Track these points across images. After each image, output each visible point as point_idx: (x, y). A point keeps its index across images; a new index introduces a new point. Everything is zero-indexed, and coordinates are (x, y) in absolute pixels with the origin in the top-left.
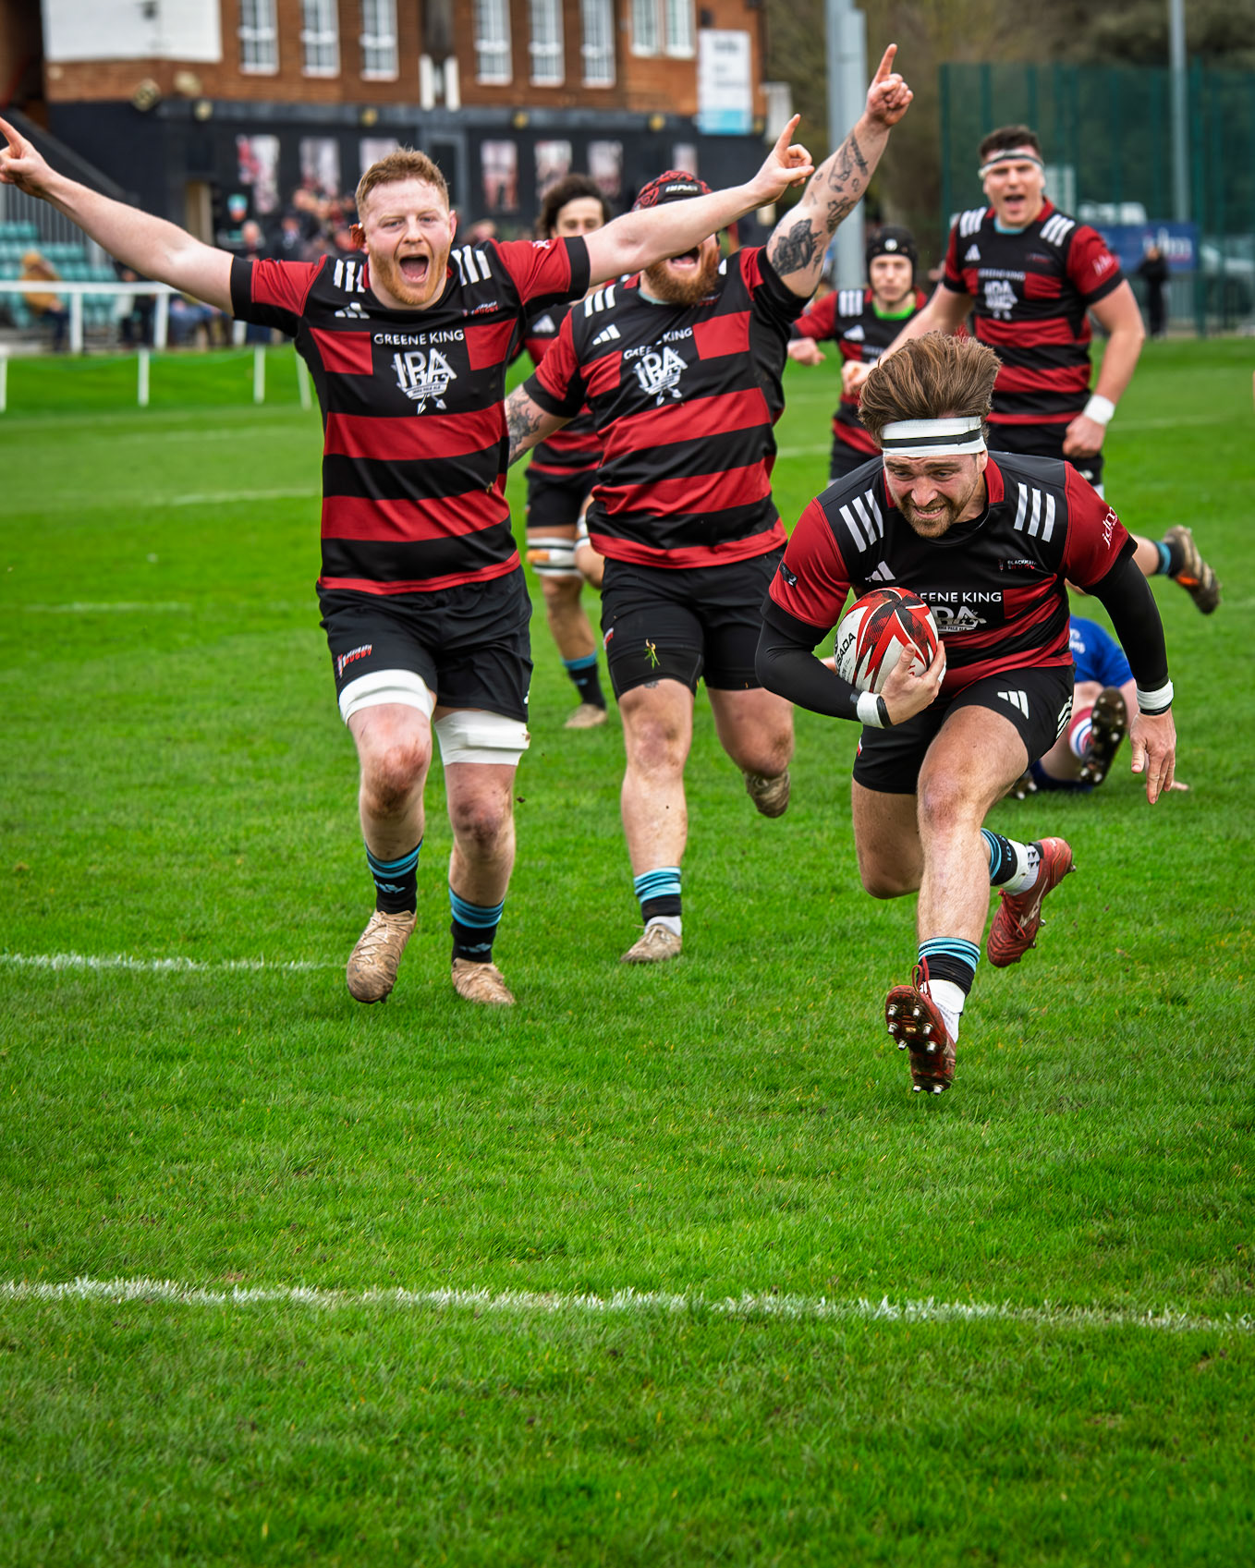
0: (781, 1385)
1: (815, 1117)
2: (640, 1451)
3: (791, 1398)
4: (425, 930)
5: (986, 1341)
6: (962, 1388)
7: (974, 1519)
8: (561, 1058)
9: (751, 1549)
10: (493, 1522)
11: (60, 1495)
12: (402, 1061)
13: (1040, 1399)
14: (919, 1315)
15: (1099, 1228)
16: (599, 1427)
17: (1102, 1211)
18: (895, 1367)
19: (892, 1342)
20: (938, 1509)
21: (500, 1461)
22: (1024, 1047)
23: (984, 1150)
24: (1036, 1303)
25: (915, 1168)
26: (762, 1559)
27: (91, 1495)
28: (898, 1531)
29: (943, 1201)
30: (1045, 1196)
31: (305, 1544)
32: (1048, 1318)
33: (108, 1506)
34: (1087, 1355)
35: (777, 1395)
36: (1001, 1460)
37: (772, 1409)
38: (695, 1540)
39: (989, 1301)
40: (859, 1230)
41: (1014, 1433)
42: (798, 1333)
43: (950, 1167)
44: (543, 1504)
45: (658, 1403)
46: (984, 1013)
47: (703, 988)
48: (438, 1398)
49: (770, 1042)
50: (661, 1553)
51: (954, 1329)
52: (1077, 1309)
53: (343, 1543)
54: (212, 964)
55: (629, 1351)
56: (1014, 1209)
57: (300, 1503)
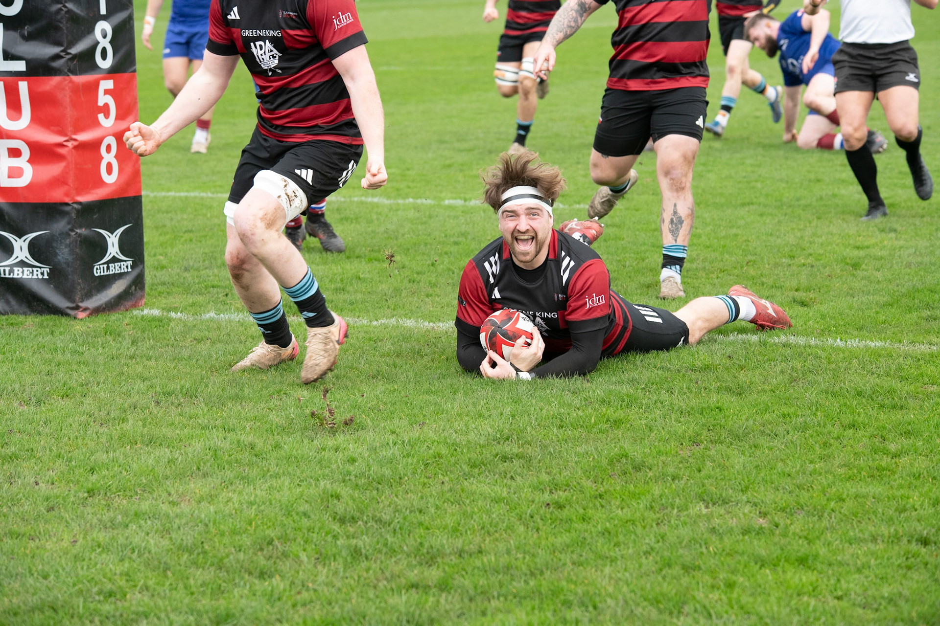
0: (797, 371)
1: (809, 268)
2: (740, 394)
3: (801, 376)
4: (653, 194)
5: (880, 356)
6: (870, 373)
7: (876, 424)
8: (708, 244)
9: (785, 432)
10: (682, 420)
11: (513, 404)
12: (644, 244)
13: (903, 379)
14: (852, 345)
15: (927, 313)
16: (724, 385)
17: (928, 306)
18: (843, 365)
19: (841, 355)
20: (861, 419)
21: (685, 396)
22: (896, 242)
23: (879, 282)
24: (900, 342)
25: (851, 289)
26: (789, 437)
27: (526, 404)
28: (844, 427)
29: (862, 302)
30: (904, 300)
31: (609, 426)
32: (906, 348)
33: (532, 409)
34: (922, 362)
35: (795, 375)
36: (886, 402)
37: (793, 380)
38: (762, 428)
39: (881, 340)
40: (828, 313)
41: (891, 392)
42: (803, 351)
43: (865, 289)
44: (702, 414)
45: (747, 376)
46: (879, 229)
47: (764, 218)
48: (660, 372)
49: (791, 239)
50: (749, 433)
51: (867, 351)
52: (917, 344)
53: (623, 425)
54: (570, 206)
55: (735, 356)
56: (891, 305)
57: (607, 410)
